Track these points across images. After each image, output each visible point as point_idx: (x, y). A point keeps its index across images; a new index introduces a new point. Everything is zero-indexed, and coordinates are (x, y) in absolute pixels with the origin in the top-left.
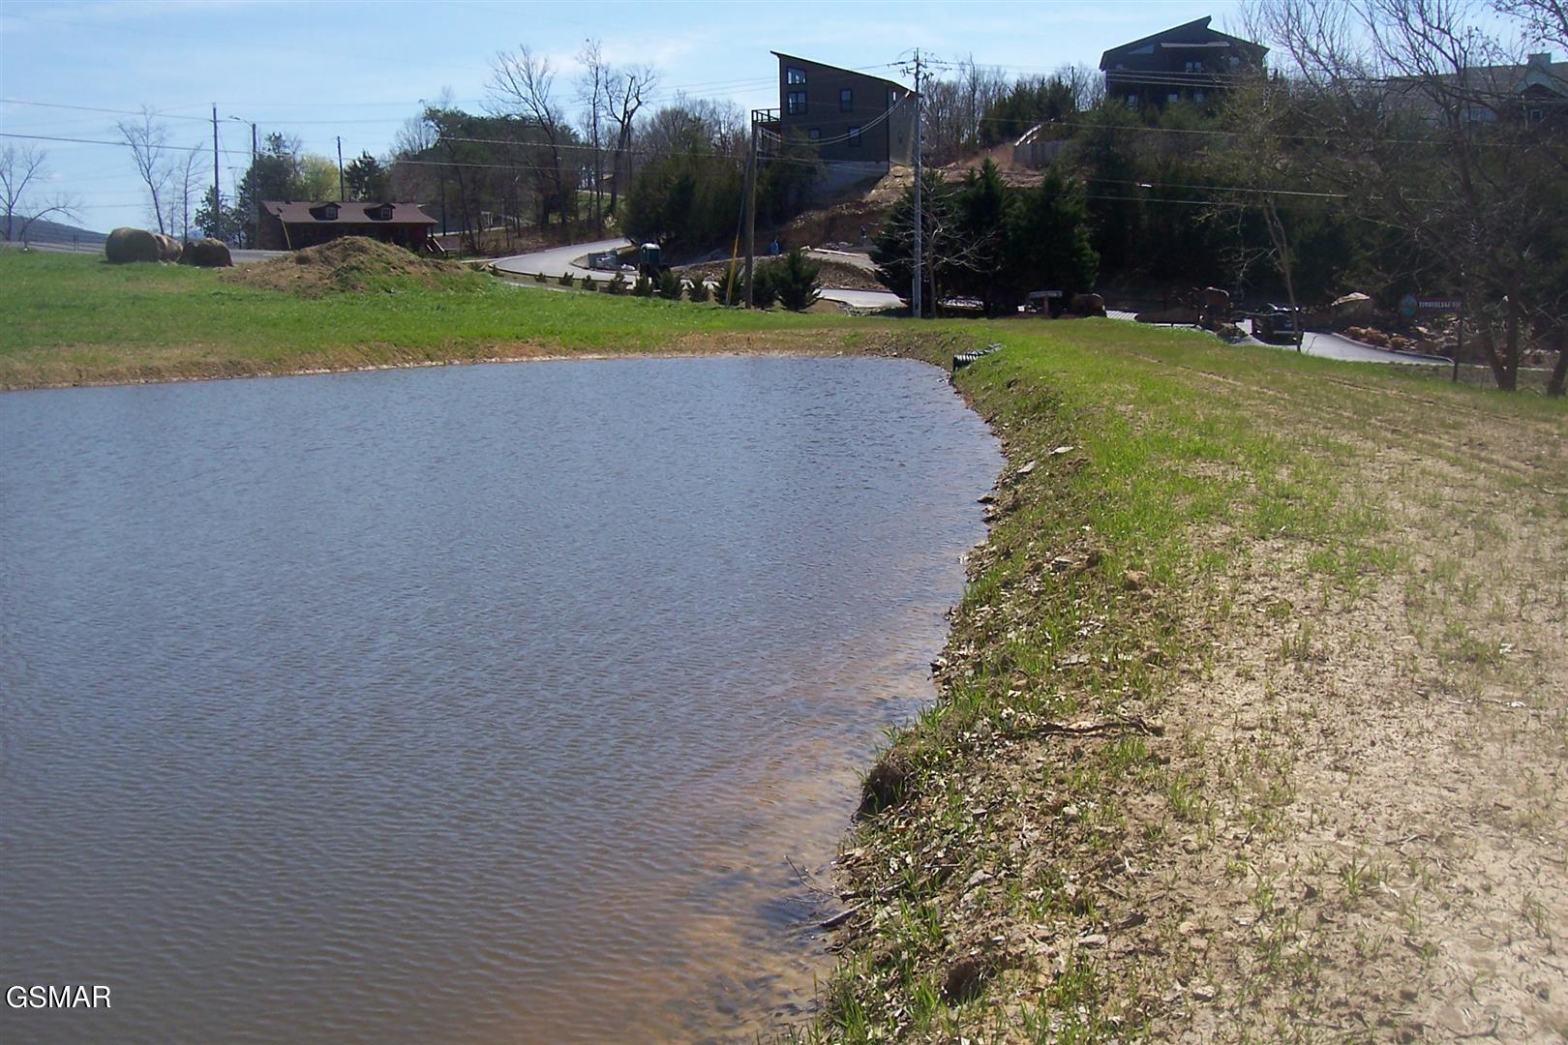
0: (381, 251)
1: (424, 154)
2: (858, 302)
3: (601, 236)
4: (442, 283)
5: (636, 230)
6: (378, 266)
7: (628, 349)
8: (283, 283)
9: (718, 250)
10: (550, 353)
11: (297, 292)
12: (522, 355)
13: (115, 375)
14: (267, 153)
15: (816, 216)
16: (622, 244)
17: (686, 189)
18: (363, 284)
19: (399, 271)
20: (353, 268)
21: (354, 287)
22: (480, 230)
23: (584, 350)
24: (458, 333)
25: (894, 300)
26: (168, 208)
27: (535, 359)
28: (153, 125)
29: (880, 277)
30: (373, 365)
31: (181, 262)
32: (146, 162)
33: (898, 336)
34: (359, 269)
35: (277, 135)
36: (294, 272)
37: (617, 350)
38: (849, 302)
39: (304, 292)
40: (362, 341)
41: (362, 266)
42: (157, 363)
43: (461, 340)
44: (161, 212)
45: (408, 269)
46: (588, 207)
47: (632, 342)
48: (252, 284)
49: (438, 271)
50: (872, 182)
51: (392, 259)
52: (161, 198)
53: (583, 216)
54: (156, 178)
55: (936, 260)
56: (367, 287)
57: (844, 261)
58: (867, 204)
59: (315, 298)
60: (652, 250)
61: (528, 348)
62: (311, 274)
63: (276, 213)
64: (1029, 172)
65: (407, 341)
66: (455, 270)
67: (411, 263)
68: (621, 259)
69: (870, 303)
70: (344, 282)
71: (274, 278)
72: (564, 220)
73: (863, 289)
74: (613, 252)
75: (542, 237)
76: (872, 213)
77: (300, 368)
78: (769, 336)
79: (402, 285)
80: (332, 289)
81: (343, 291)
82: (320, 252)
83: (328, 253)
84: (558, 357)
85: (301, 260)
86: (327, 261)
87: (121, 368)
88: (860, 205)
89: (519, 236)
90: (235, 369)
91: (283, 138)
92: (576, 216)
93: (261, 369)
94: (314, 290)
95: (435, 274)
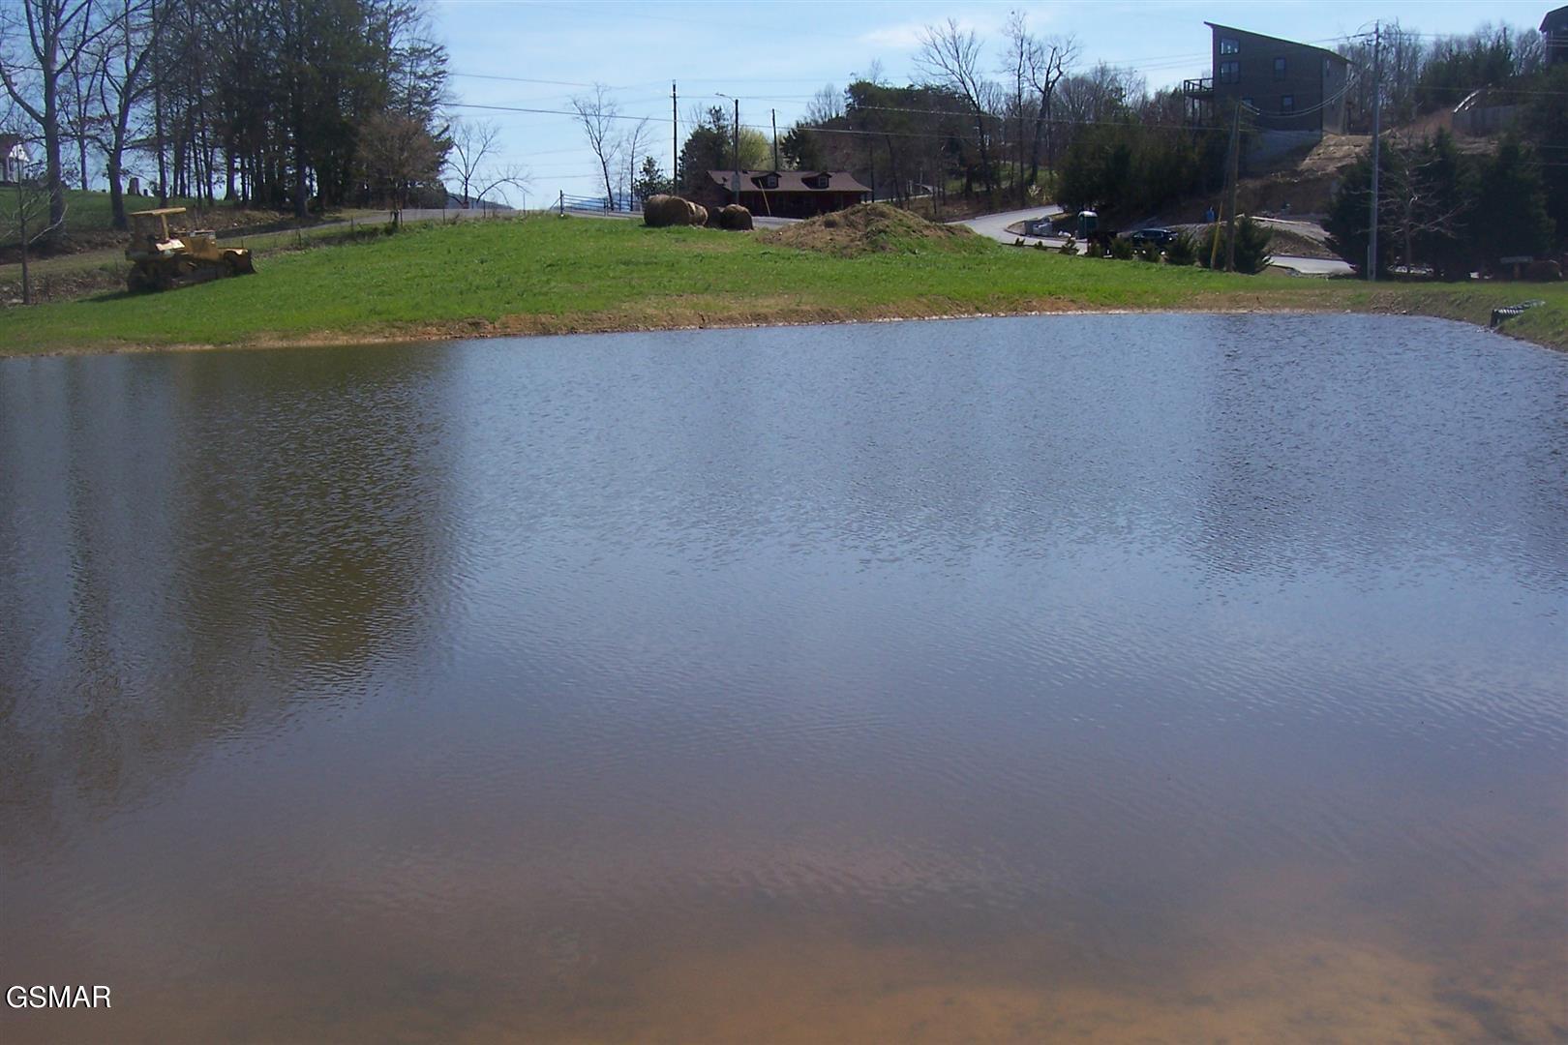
0: (900, 217)
1: (835, 123)
2: (1305, 268)
3: (1024, 203)
4: (956, 245)
5: (1071, 198)
6: (901, 230)
7: (1149, 306)
8: (819, 245)
9: (1154, 218)
10: (1081, 308)
11: (833, 253)
12: (1058, 309)
13: (731, 320)
14: (707, 126)
15: (1252, 184)
16: (1055, 211)
17: (1122, 157)
18: (890, 246)
19: (919, 235)
20: (880, 231)
21: (883, 248)
22: (907, 199)
23: (1110, 306)
24: (996, 288)
25: (1344, 267)
26: (617, 178)
27: (1069, 313)
28: (604, 102)
29: (1329, 243)
30: (936, 315)
31: (706, 226)
32: (598, 136)
33: (1403, 295)
34: (885, 232)
35: (717, 108)
36: (826, 235)
37: (1139, 306)
38: (1297, 268)
39: (840, 253)
40: (922, 295)
41: (887, 229)
42: (764, 311)
43: (1002, 295)
44: (610, 182)
45: (926, 232)
46: (1010, 177)
47: (1152, 299)
48: (789, 245)
49: (950, 235)
50: (1305, 151)
51: (911, 223)
52: (609, 169)
53: (1005, 185)
54: (606, 150)
55: (1412, 227)
56: (894, 248)
57: (1283, 228)
58: (1301, 173)
59: (851, 258)
60: (1089, 217)
61: (1061, 304)
62: (842, 236)
63: (721, 182)
64: (1471, 139)
65: (958, 296)
66: (966, 235)
67: (927, 227)
68: (1056, 227)
69: (1321, 269)
70: (874, 243)
71: (809, 239)
72: (988, 188)
73: (1305, 256)
74: (1046, 220)
75: (968, 204)
76: (1308, 181)
77: (880, 316)
78: (1276, 295)
79: (923, 247)
80: (865, 250)
81: (874, 252)
82: (846, 217)
83: (852, 217)
84: (1088, 312)
85: (830, 224)
86: (852, 225)
87: (734, 313)
88: (1295, 173)
89: (944, 205)
90: (826, 316)
91: (723, 111)
92: (999, 185)
93: (848, 317)
94: (849, 250)
95: (949, 238)
